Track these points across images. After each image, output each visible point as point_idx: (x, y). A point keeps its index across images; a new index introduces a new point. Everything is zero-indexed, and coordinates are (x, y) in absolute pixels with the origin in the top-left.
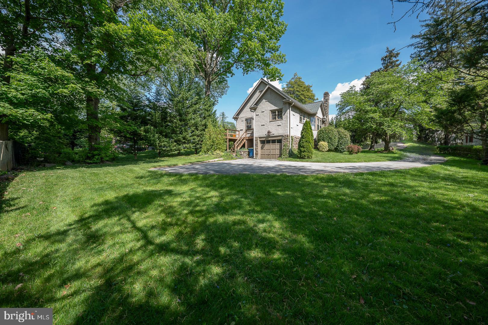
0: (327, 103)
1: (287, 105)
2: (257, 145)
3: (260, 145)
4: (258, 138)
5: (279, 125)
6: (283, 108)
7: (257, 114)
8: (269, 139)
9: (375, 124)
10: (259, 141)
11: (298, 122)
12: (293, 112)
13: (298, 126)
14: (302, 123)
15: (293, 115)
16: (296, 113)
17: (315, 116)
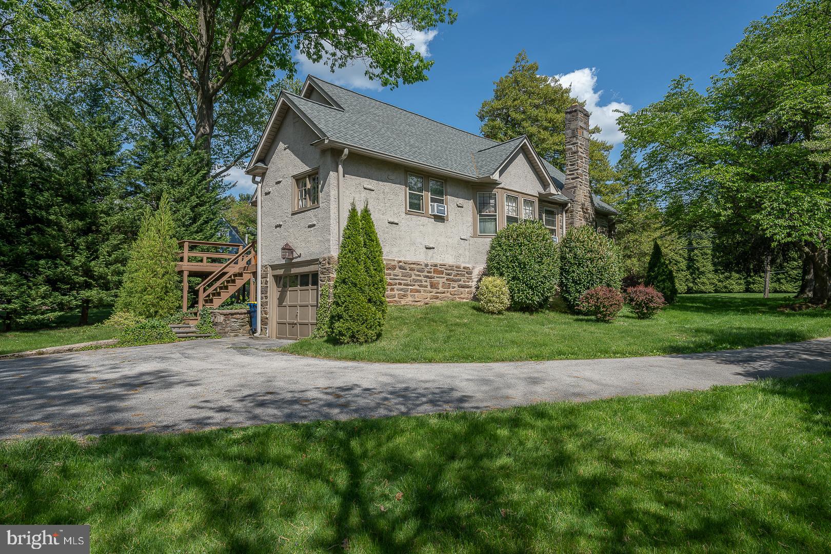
0: (574, 140)
1: (329, 159)
2: (264, 291)
3: (274, 292)
4: (269, 269)
5: (310, 226)
6: (318, 168)
7: (267, 190)
8: (294, 271)
9: (729, 205)
10: (270, 279)
11: (396, 212)
12: (361, 179)
13: (397, 224)
14: (422, 215)
15: (365, 188)
16: (380, 183)
17: (495, 188)
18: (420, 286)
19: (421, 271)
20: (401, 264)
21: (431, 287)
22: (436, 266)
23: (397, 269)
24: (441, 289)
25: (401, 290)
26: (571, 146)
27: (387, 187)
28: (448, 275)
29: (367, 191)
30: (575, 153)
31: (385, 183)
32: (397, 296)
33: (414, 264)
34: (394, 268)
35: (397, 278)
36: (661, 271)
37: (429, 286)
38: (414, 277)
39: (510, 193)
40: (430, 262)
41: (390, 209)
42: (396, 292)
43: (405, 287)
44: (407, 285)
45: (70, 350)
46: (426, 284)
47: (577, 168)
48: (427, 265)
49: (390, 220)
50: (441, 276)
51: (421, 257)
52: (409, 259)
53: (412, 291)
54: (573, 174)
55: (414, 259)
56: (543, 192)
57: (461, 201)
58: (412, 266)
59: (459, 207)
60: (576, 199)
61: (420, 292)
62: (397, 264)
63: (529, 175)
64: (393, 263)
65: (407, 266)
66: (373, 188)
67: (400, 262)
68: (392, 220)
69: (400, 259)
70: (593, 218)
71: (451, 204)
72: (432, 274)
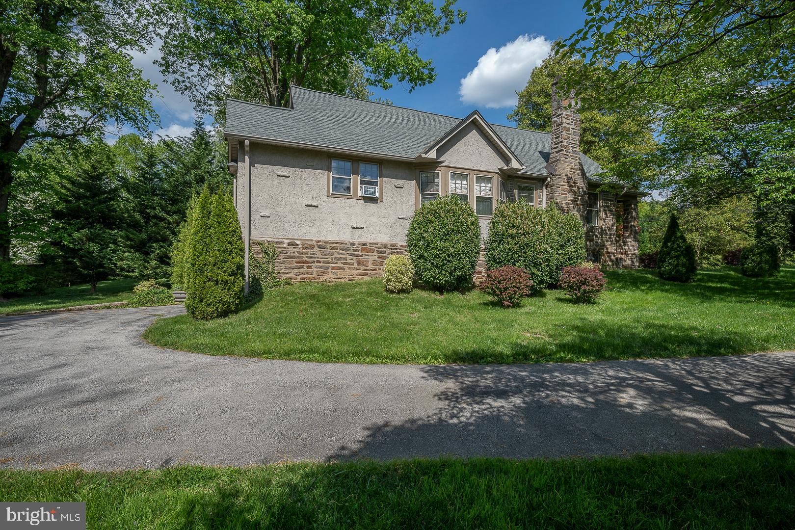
0: (559, 111)
11: (315, 195)
12: (275, 167)
13: (317, 207)
14: (350, 197)
15: (278, 176)
16: (298, 170)
17: (438, 167)
18: (344, 263)
19: (347, 249)
20: (320, 243)
21: (359, 264)
22: (365, 244)
23: (316, 248)
24: (370, 266)
25: (321, 267)
26: (556, 119)
27: (306, 173)
28: (381, 253)
29: (281, 178)
30: (559, 125)
31: (303, 170)
32: (315, 273)
33: (337, 243)
34: (312, 247)
35: (316, 256)
36: (676, 246)
37: (355, 264)
38: (336, 255)
39: (456, 171)
40: (356, 241)
41: (308, 193)
42: (314, 270)
43: (325, 265)
44: (328, 263)
45: (90, 309)
46: (352, 261)
47: (561, 140)
48: (353, 244)
49: (307, 203)
50: (373, 254)
51: (347, 236)
52: (330, 238)
53: (333, 268)
54: (557, 147)
55: (337, 239)
56: (505, 167)
57: (400, 182)
58: (335, 245)
59: (397, 187)
60: (557, 172)
61: (344, 269)
62: (315, 244)
63: (485, 151)
64: (310, 243)
65: (328, 246)
66: (288, 175)
67: (319, 241)
68: (310, 203)
69: (319, 239)
70: (584, 192)
71: (388, 186)
72: (360, 253)
